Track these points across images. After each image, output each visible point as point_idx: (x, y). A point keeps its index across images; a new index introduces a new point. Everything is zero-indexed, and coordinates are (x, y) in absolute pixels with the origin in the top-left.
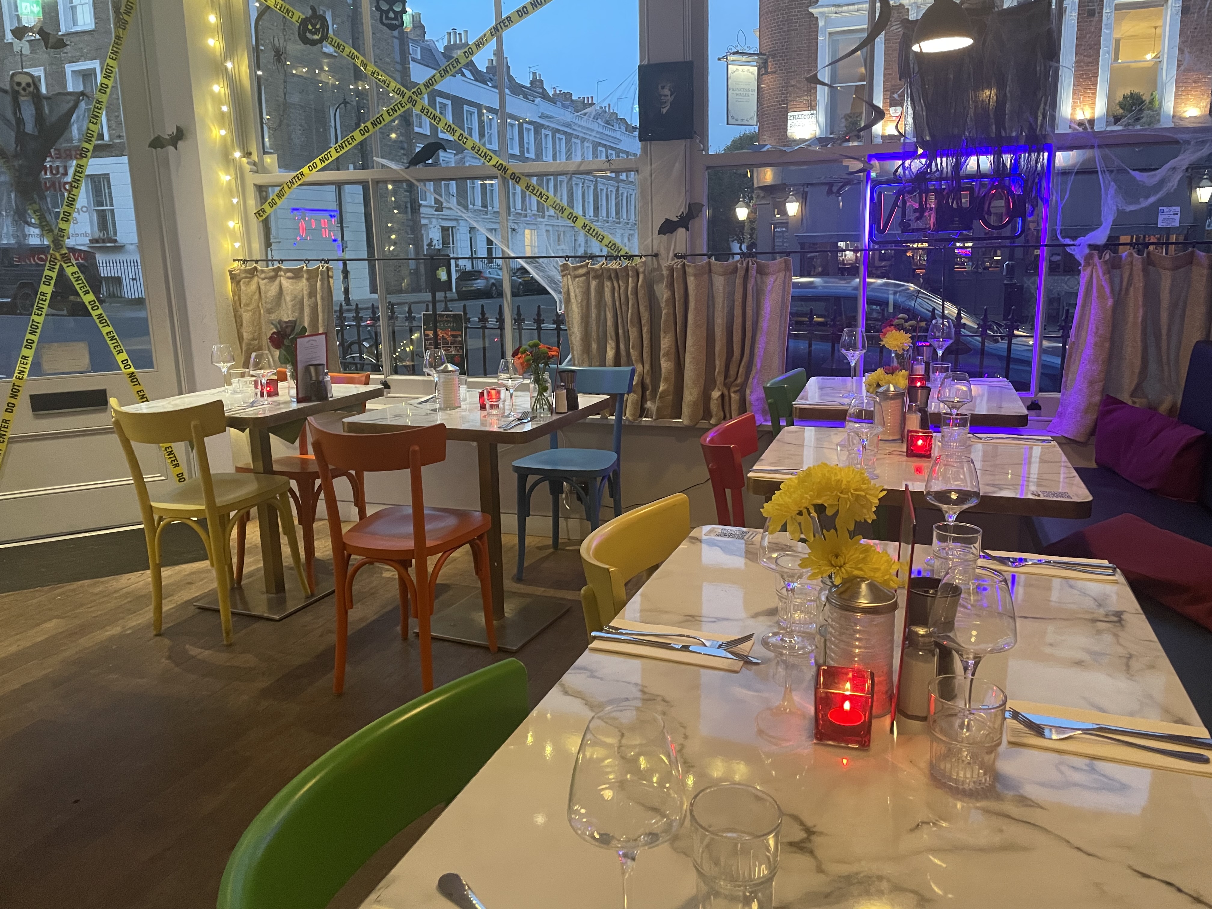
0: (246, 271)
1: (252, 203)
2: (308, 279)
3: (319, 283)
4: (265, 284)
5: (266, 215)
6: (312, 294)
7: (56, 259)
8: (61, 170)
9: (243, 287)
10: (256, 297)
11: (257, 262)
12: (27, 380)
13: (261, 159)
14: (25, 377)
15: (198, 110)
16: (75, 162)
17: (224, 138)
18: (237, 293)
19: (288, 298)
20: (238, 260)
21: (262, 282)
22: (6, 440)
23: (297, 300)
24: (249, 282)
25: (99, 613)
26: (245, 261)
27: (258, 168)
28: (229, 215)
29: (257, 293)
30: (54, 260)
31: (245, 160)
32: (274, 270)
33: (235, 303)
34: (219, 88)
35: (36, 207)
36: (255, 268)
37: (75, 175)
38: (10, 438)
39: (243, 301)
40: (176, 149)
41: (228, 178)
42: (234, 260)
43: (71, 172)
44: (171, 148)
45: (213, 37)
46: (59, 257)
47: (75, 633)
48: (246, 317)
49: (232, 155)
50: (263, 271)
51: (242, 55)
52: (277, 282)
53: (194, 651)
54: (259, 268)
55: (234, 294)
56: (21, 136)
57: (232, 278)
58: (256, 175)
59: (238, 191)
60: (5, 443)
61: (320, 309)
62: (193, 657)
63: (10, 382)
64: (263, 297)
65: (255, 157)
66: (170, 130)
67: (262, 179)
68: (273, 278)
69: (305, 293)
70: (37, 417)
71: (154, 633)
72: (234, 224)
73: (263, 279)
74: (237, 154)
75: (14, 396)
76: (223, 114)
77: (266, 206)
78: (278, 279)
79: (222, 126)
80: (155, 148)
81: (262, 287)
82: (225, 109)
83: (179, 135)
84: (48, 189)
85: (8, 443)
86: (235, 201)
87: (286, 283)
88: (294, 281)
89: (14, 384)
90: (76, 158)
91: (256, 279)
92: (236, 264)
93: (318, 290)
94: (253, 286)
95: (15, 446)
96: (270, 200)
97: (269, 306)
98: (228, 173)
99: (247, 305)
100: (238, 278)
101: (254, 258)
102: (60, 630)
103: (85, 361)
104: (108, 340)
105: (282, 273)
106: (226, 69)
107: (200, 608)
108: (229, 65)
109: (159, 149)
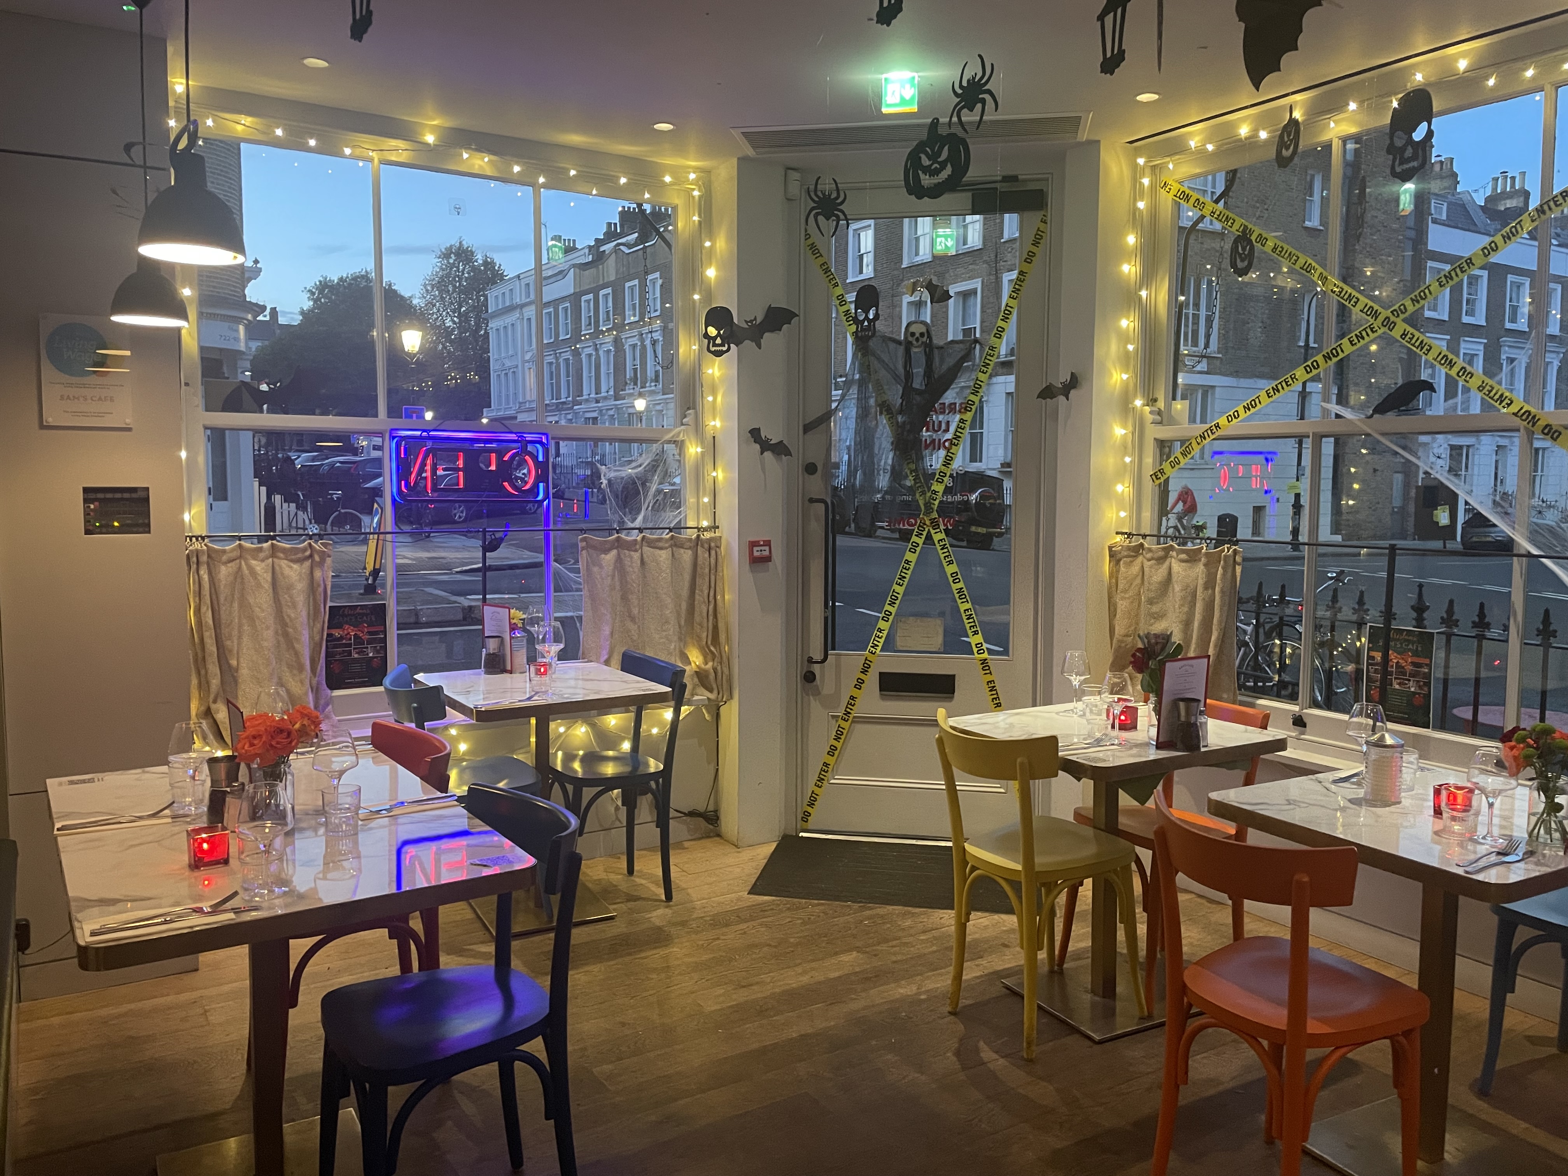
0: (1129, 548)
1: (1149, 460)
2: (1205, 565)
3: (1220, 570)
4: (1151, 567)
5: (1165, 477)
6: (1210, 584)
7: (925, 524)
8: (943, 427)
9: (1122, 569)
10: (1138, 581)
11: (1144, 536)
12: (879, 656)
13: (1168, 407)
14: (878, 652)
15: (1098, 352)
16: (958, 417)
17: (1126, 384)
18: (1115, 574)
19: (1177, 588)
20: (1123, 533)
21: (1147, 564)
22: (851, 719)
23: (1188, 590)
24: (1131, 562)
25: (899, 958)
26: (1130, 535)
27: (1163, 418)
28: (1119, 476)
29: (1140, 577)
30: (922, 526)
31: (1147, 409)
32: (1163, 549)
33: (1110, 588)
34: (1128, 323)
35: (913, 466)
36: (1142, 545)
37: (956, 431)
38: (854, 717)
39: (1121, 586)
40: (1068, 399)
41: (1123, 432)
42: (1117, 533)
43: (952, 429)
44: (1062, 398)
45: (1129, 263)
46: (928, 522)
47: (867, 979)
48: (1122, 605)
49: (1132, 402)
50: (1150, 550)
51: (1162, 279)
52: (1166, 565)
53: (987, 1054)
54: (1146, 545)
55: (1111, 577)
56: (908, 390)
57: (1111, 556)
58: (1159, 427)
59: (1133, 447)
60: (849, 722)
61: (1217, 608)
62: (984, 1063)
63: (863, 655)
64: (1146, 583)
65: (1161, 404)
66: (1064, 377)
67: (1165, 433)
68: (1161, 560)
69: (1201, 582)
70: (883, 697)
71: (949, 1009)
72: (1123, 488)
73: (1149, 560)
74: (1138, 403)
75: (864, 672)
76: (1127, 352)
77: (1166, 466)
78: (1168, 560)
79: (1125, 368)
80: (1044, 399)
81: (1146, 569)
82: (1131, 347)
83: (1074, 382)
84: (927, 447)
85: (853, 722)
86: (1128, 460)
87: (1177, 567)
88: (1189, 564)
89: (866, 659)
90: (960, 412)
91: (1141, 558)
92: (1119, 538)
93: (1218, 581)
94: (1135, 569)
95: (858, 727)
96: (1172, 459)
97: (1152, 595)
98: (1124, 427)
99: (1125, 591)
100: (1119, 556)
101: (1142, 532)
102: (857, 969)
103: (938, 641)
104: (965, 618)
105: (1174, 554)
106: (1140, 298)
107: (1008, 988)
108: (1144, 293)
109: (1048, 400)
